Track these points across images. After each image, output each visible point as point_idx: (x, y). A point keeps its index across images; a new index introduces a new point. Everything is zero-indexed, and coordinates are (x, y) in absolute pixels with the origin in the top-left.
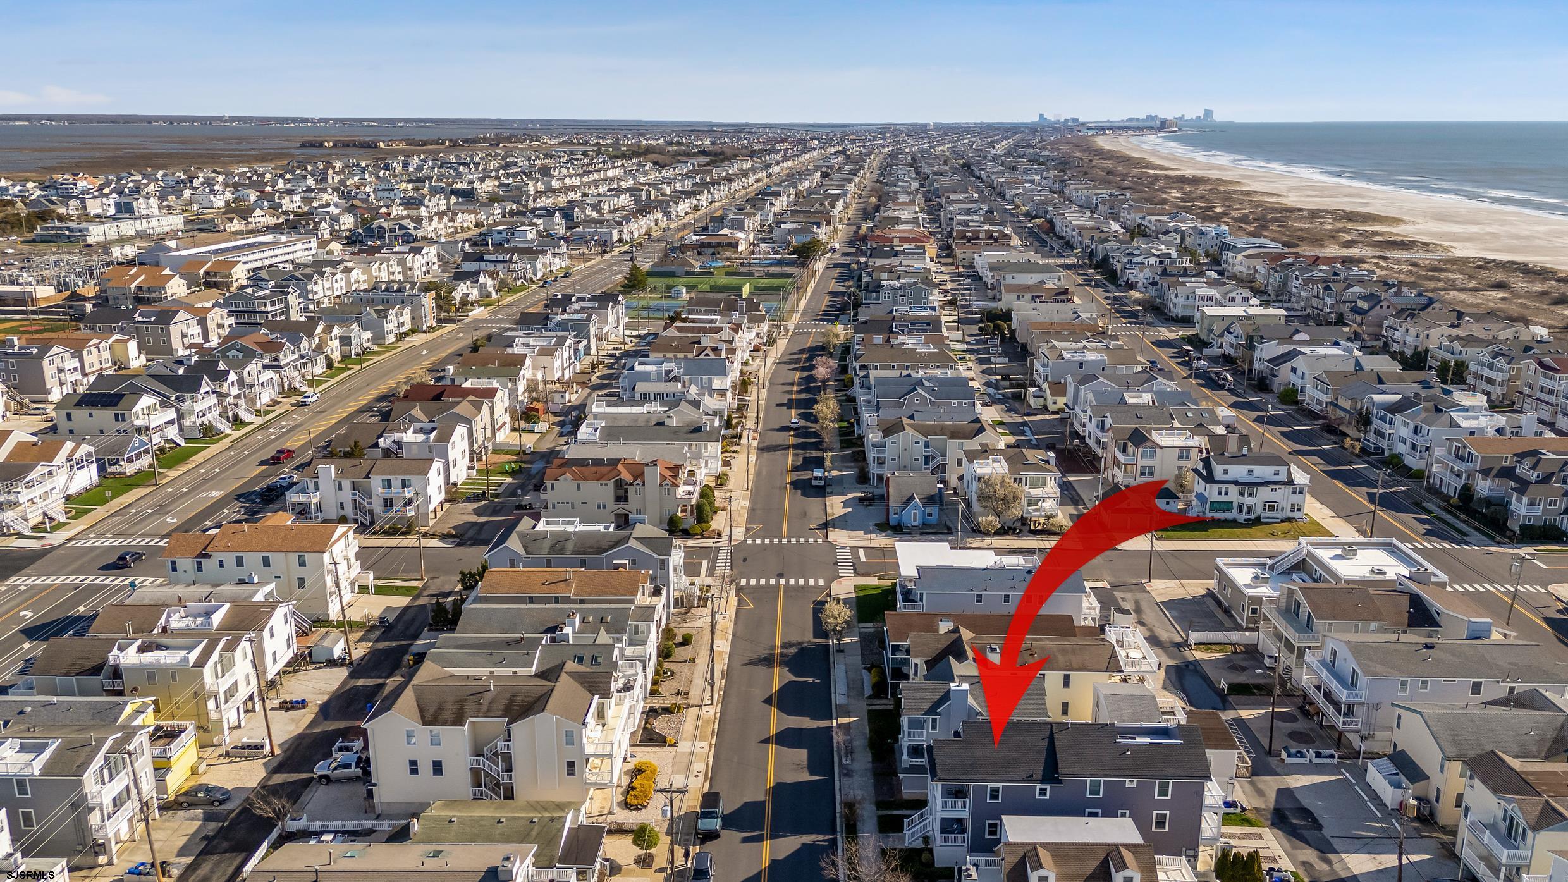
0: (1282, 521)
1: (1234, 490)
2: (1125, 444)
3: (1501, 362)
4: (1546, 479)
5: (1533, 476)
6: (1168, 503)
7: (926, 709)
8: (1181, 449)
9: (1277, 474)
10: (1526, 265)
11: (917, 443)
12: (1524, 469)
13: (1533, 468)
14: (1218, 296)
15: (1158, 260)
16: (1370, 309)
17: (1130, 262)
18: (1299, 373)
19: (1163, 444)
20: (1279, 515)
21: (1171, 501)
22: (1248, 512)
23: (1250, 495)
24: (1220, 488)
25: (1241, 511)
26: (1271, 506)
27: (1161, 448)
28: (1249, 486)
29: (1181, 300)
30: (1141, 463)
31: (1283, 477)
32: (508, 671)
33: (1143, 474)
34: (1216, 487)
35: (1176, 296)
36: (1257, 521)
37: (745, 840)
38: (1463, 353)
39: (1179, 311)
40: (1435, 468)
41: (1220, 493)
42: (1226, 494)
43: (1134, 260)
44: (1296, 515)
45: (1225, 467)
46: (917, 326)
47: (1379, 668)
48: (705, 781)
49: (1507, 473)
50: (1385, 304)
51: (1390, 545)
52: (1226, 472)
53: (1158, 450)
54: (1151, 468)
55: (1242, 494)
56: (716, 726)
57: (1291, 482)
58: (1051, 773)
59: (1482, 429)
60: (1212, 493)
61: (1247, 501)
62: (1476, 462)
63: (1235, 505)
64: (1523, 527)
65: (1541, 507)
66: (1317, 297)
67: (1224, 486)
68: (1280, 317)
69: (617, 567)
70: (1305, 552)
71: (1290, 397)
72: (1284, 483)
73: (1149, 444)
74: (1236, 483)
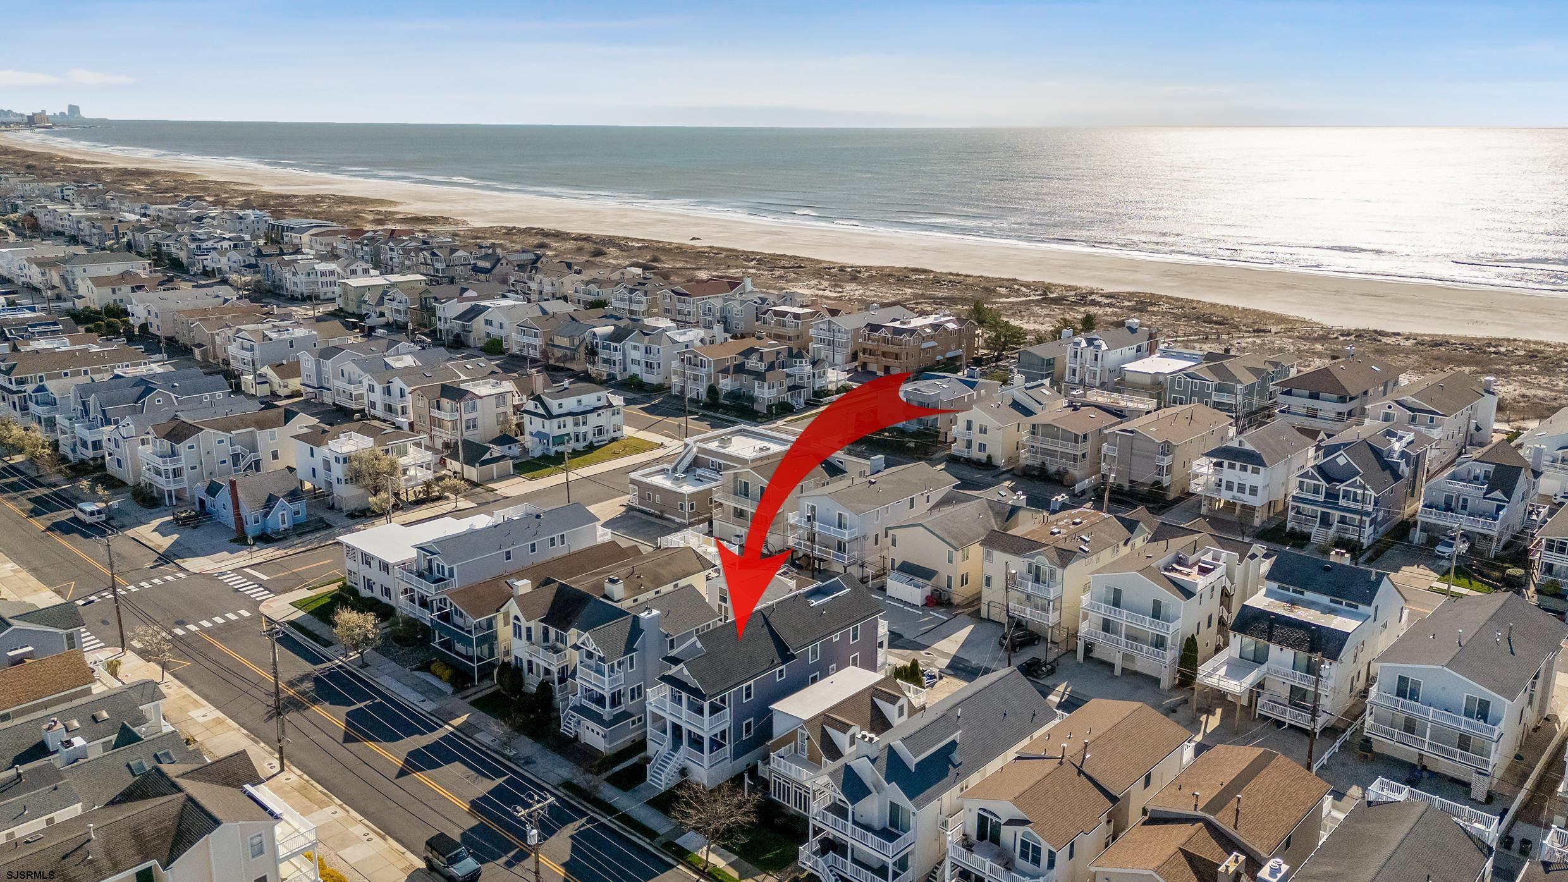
0: (610, 442)
1: (570, 420)
2: (438, 402)
3: (639, 296)
4: (771, 367)
5: (762, 367)
6: (510, 448)
7: (623, 649)
8: (498, 395)
9: (599, 400)
10: (542, 230)
11: (221, 442)
12: (752, 363)
13: (761, 360)
14: (339, 270)
15: (232, 243)
16: (493, 267)
17: (199, 247)
18: (496, 323)
19: (482, 394)
20: (606, 437)
21: (512, 446)
22: (585, 440)
23: (584, 423)
24: (559, 422)
25: (578, 440)
26: (599, 431)
27: (481, 398)
28: (579, 415)
29: (301, 278)
30: (465, 417)
31: (604, 402)
32: (37, 825)
33: (468, 428)
34: (555, 422)
35: (295, 274)
36: (591, 448)
37: (509, 864)
38: (601, 293)
39: (302, 289)
40: (675, 379)
41: (559, 427)
42: (564, 426)
43: (204, 245)
44: (617, 434)
45: (559, 401)
46: (42, 329)
47: (861, 506)
48: (385, 839)
49: (740, 369)
50: (504, 261)
51: (740, 431)
52: (560, 405)
53: (478, 401)
54: (475, 420)
55: (576, 424)
56: (320, 788)
57: (610, 405)
58: (785, 653)
59: (692, 341)
60: (552, 428)
61: (582, 429)
62: (709, 366)
63: (572, 435)
64: (769, 407)
65: (775, 389)
66: (426, 264)
67: (561, 419)
68: (420, 281)
69: (19, 661)
70: (695, 450)
71: (494, 348)
72: (606, 407)
73: (469, 396)
74: (570, 414)
